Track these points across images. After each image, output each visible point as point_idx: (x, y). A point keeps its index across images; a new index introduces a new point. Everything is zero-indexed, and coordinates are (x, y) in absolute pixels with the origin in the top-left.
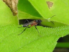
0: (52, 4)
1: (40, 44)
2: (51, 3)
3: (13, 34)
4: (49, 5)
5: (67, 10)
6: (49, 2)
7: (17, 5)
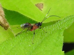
0: (43, 4)
1: (46, 46)
2: (41, 5)
3: (13, 48)
4: (39, 7)
5: (61, 4)
6: (38, 4)
7: (4, 17)
